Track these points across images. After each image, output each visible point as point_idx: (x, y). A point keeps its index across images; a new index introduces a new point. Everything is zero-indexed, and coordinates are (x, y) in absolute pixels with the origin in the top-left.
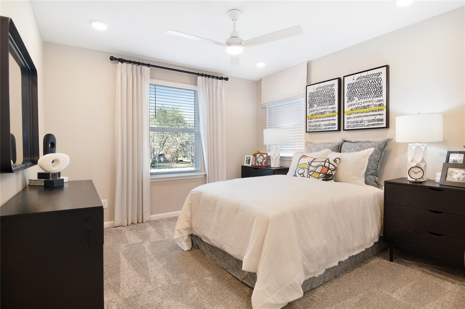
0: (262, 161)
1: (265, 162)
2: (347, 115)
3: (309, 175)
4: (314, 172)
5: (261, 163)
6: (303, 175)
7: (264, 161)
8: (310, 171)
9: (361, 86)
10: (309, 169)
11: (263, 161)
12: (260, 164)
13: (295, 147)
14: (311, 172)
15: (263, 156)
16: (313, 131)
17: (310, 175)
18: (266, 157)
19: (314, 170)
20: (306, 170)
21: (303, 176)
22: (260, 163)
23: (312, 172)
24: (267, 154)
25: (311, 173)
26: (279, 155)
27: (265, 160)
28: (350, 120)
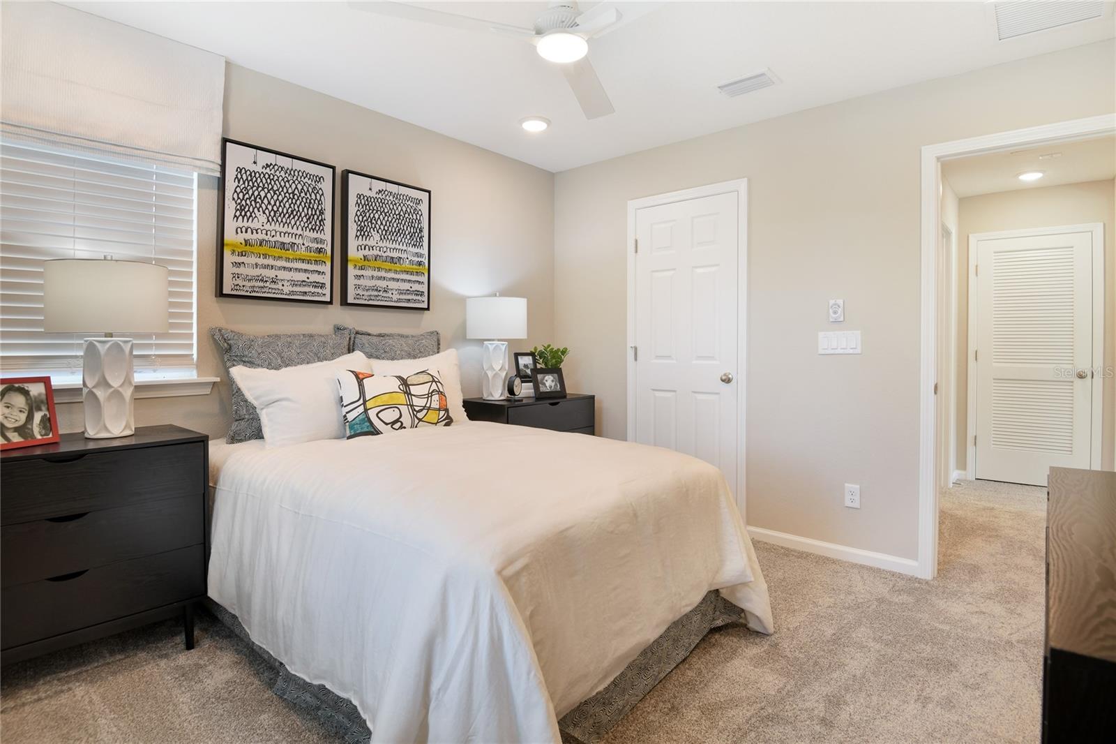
0: (23, 417)
1: (43, 420)
2: (355, 268)
3: (417, 421)
4: (429, 409)
5: (19, 430)
6: (399, 424)
7: (38, 417)
8: (417, 409)
9: (386, 211)
10: (412, 406)
11: (30, 418)
12: (16, 438)
13: (149, 346)
14: (422, 410)
15: (26, 393)
16: (248, 294)
17: (420, 420)
18: (44, 397)
19: (428, 405)
20: (404, 409)
21: (402, 427)
22: (16, 430)
23: (425, 411)
24: (46, 381)
25: (420, 415)
26: (128, 381)
27: (39, 409)
28: (362, 282)
